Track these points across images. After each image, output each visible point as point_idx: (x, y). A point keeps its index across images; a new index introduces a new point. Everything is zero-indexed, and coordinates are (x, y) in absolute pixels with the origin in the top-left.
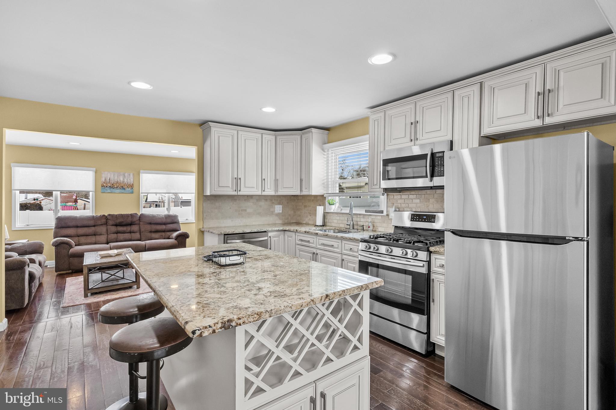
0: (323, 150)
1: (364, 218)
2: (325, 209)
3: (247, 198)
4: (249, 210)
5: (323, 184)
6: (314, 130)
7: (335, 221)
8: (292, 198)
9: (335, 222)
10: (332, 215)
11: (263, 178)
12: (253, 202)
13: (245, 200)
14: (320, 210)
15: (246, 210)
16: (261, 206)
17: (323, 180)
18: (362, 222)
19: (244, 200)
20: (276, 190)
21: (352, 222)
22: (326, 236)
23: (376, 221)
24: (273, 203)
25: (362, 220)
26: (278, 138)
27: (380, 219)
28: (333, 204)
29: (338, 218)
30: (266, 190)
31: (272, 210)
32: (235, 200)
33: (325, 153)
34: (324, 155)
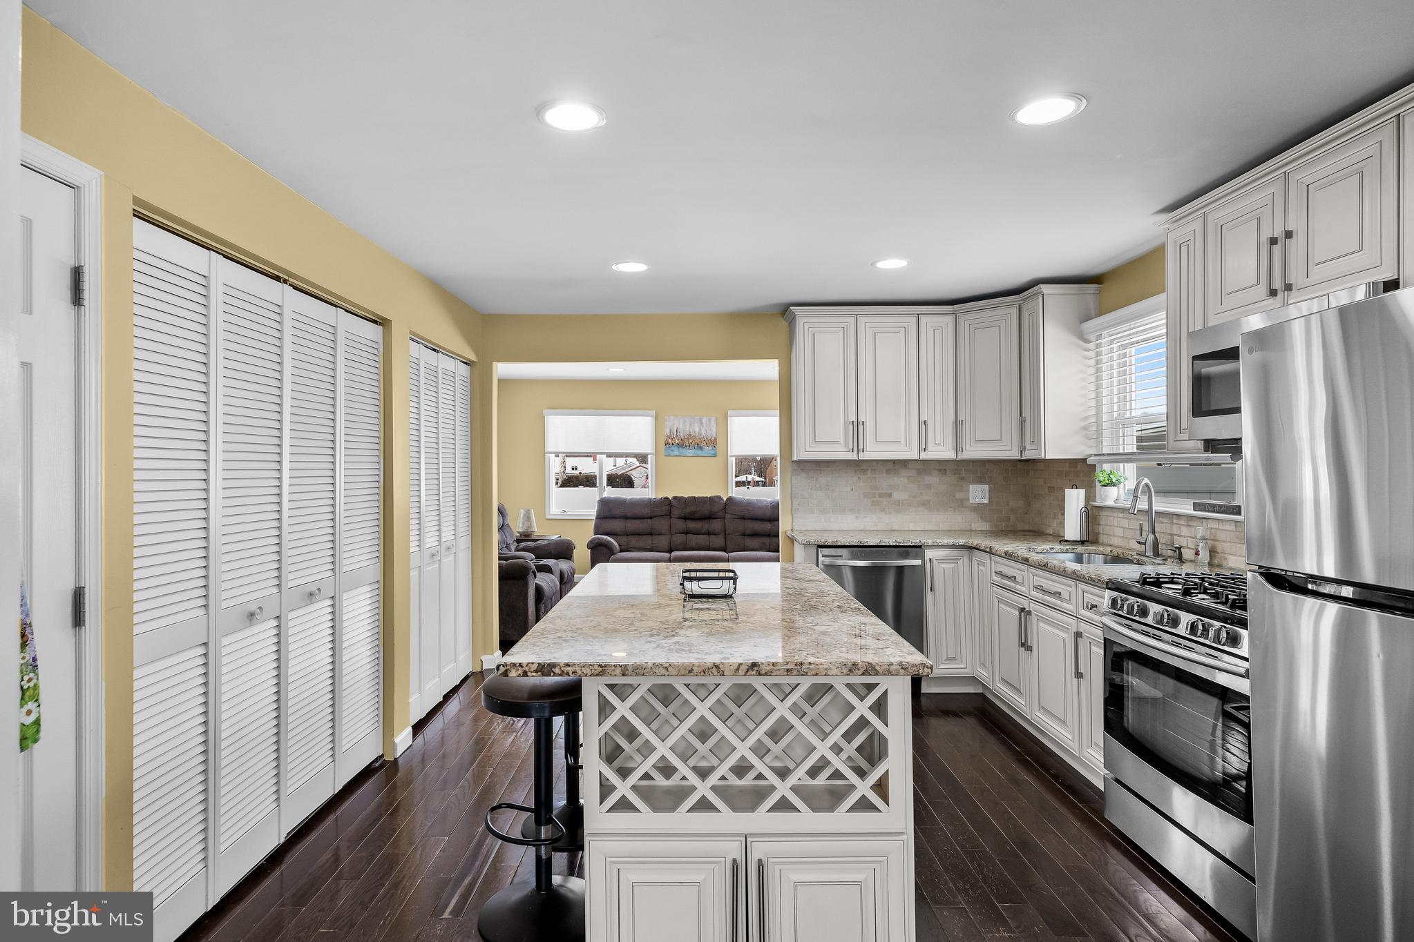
0: (1082, 337)
1: (1190, 526)
2: (1089, 498)
3: (894, 466)
4: (897, 496)
5: (1085, 428)
6: (1045, 289)
7: (1119, 532)
8: (1019, 467)
9: (1120, 534)
10: (1111, 514)
11: (923, 419)
12: (909, 477)
13: (888, 471)
14: (1075, 499)
15: (890, 495)
16: (929, 487)
17: (1086, 418)
18: (1184, 537)
19: (884, 471)
20: (958, 448)
21: (1151, 537)
22: (1044, 566)
23: (1221, 536)
24: (962, 479)
25: (1185, 531)
26: (961, 319)
27: (1232, 531)
28: (1113, 484)
29: (1125, 523)
30: (930, 447)
31: (959, 495)
32: (864, 471)
33: (1092, 346)
34: (1086, 350)
